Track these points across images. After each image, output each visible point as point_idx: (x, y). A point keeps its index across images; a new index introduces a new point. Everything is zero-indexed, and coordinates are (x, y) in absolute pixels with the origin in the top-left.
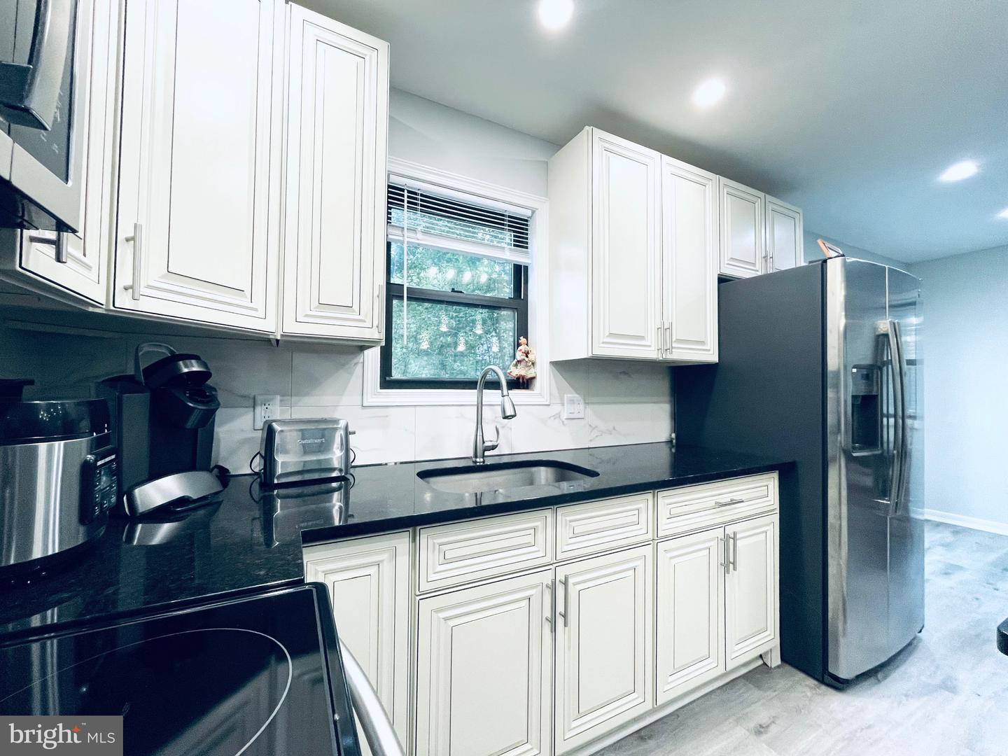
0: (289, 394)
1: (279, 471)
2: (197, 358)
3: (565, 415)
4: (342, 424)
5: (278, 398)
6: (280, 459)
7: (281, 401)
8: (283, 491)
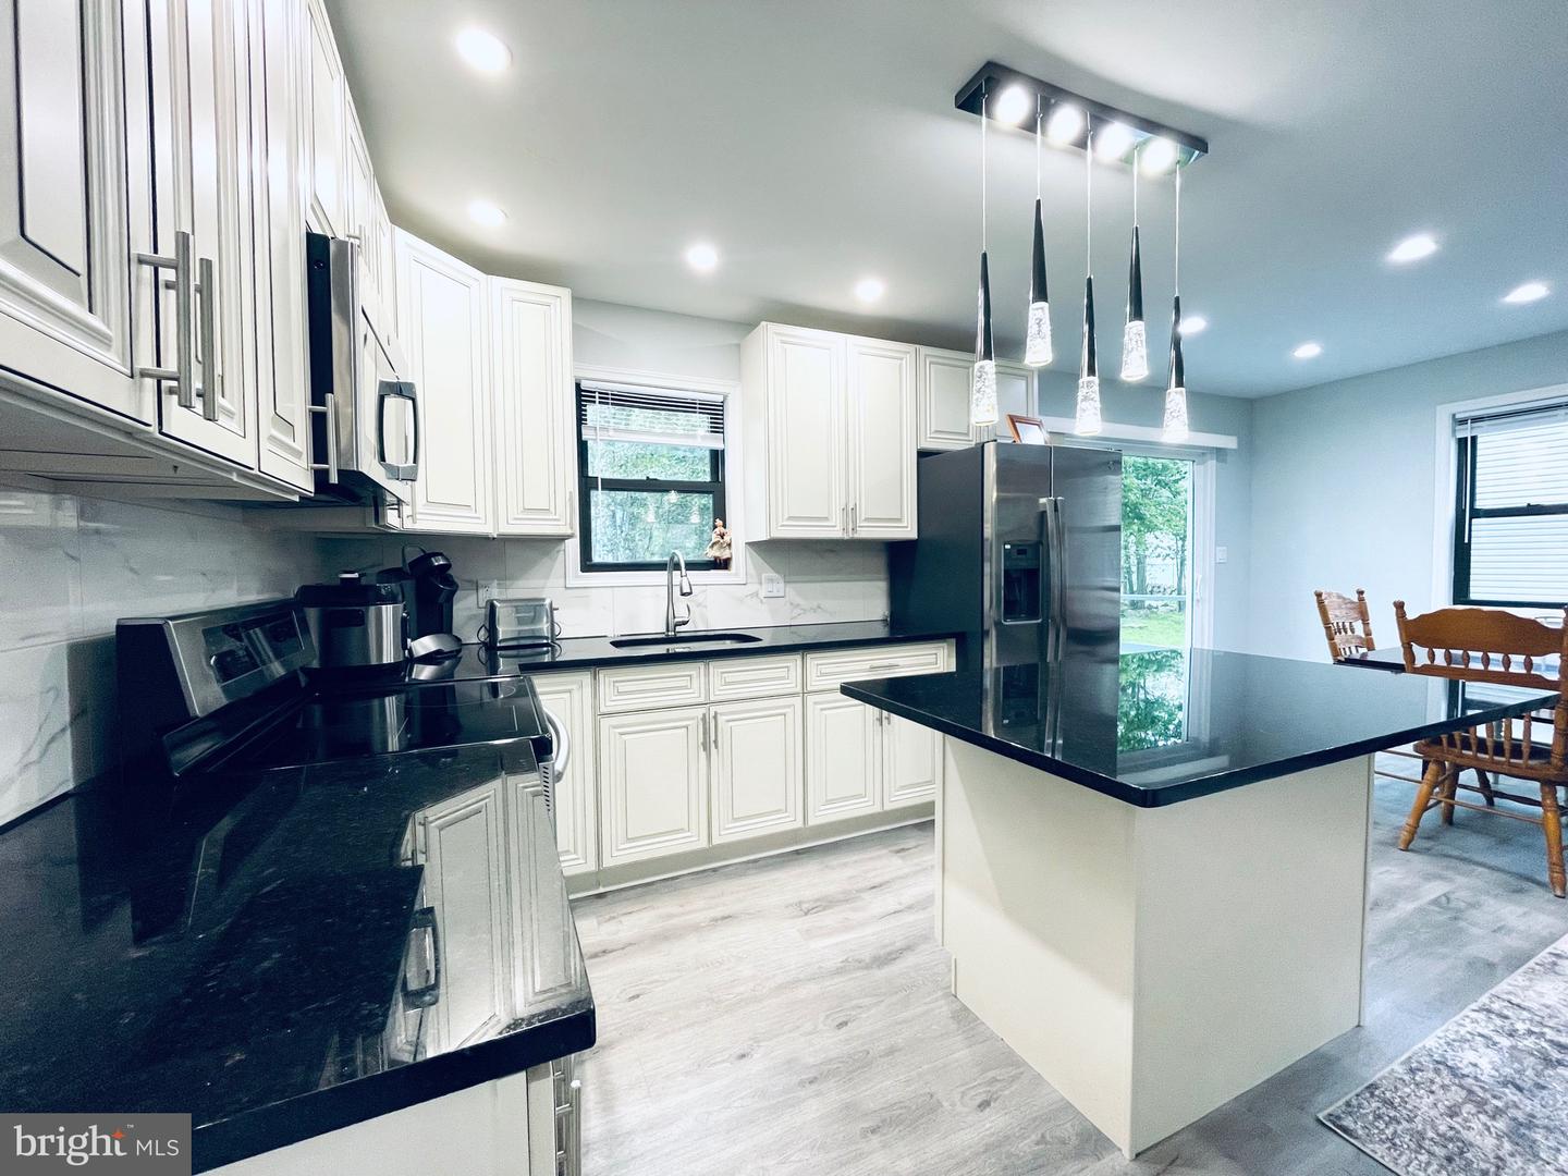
0: (504, 579)
1: (500, 637)
2: (441, 554)
3: (763, 594)
4: (547, 602)
5: (496, 582)
6: (500, 629)
7: (498, 584)
8: (503, 652)
